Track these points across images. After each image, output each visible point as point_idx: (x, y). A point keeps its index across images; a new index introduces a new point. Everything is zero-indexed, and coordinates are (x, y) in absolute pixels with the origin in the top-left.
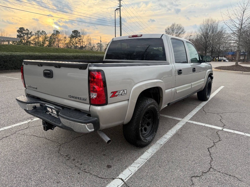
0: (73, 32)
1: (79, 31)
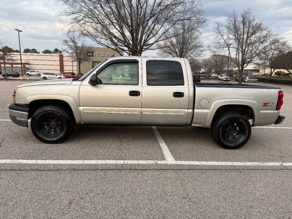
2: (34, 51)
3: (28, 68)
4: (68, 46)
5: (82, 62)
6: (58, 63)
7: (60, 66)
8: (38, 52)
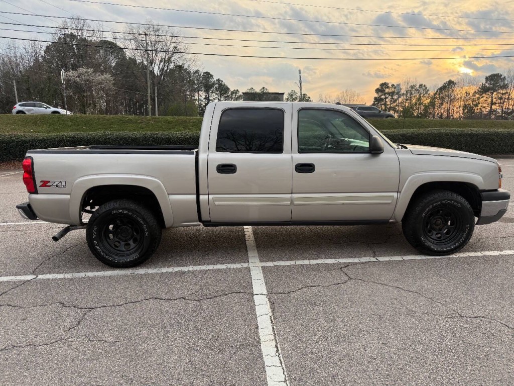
0: (487, 78)
1: (505, 74)
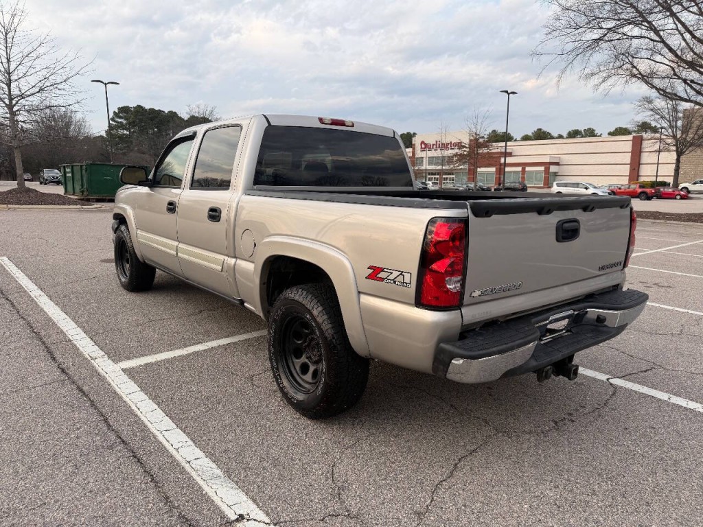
2: (591, 133)
3: (555, 173)
4: (651, 113)
5: (687, 152)
6: (627, 158)
7: (631, 167)
8: (599, 134)
